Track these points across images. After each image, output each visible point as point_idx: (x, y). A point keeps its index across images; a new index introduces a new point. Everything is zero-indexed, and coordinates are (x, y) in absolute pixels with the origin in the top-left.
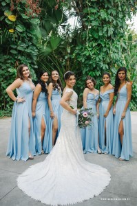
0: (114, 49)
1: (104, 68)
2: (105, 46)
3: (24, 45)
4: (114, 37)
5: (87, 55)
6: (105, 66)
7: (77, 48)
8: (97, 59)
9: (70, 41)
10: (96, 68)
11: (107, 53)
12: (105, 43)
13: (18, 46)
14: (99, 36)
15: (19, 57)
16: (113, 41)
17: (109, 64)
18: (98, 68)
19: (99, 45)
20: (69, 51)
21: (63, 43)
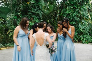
0: (83, 9)
1: (77, 20)
2: (77, 8)
3: (35, 10)
4: (83, 3)
5: (68, 13)
6: (78, 19)
7: (63, 10)
8: (73, 15)
9: (59, 7)
10: (73, 20)
11: (79, 12)
12: (77, 6)
13: (32, 10)
14: (74, 3)
15: (33, 16)
16: (82, 5)
17: (80, 18)
18: (74, 20)
19: (74, 8)
20: (59, 12)
21: (55, 8)
